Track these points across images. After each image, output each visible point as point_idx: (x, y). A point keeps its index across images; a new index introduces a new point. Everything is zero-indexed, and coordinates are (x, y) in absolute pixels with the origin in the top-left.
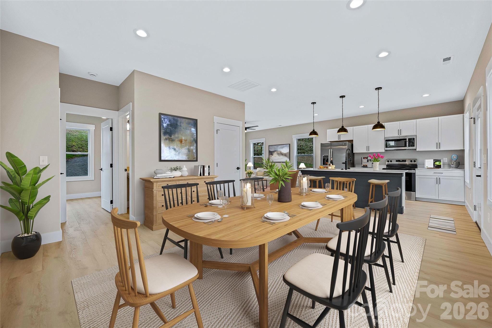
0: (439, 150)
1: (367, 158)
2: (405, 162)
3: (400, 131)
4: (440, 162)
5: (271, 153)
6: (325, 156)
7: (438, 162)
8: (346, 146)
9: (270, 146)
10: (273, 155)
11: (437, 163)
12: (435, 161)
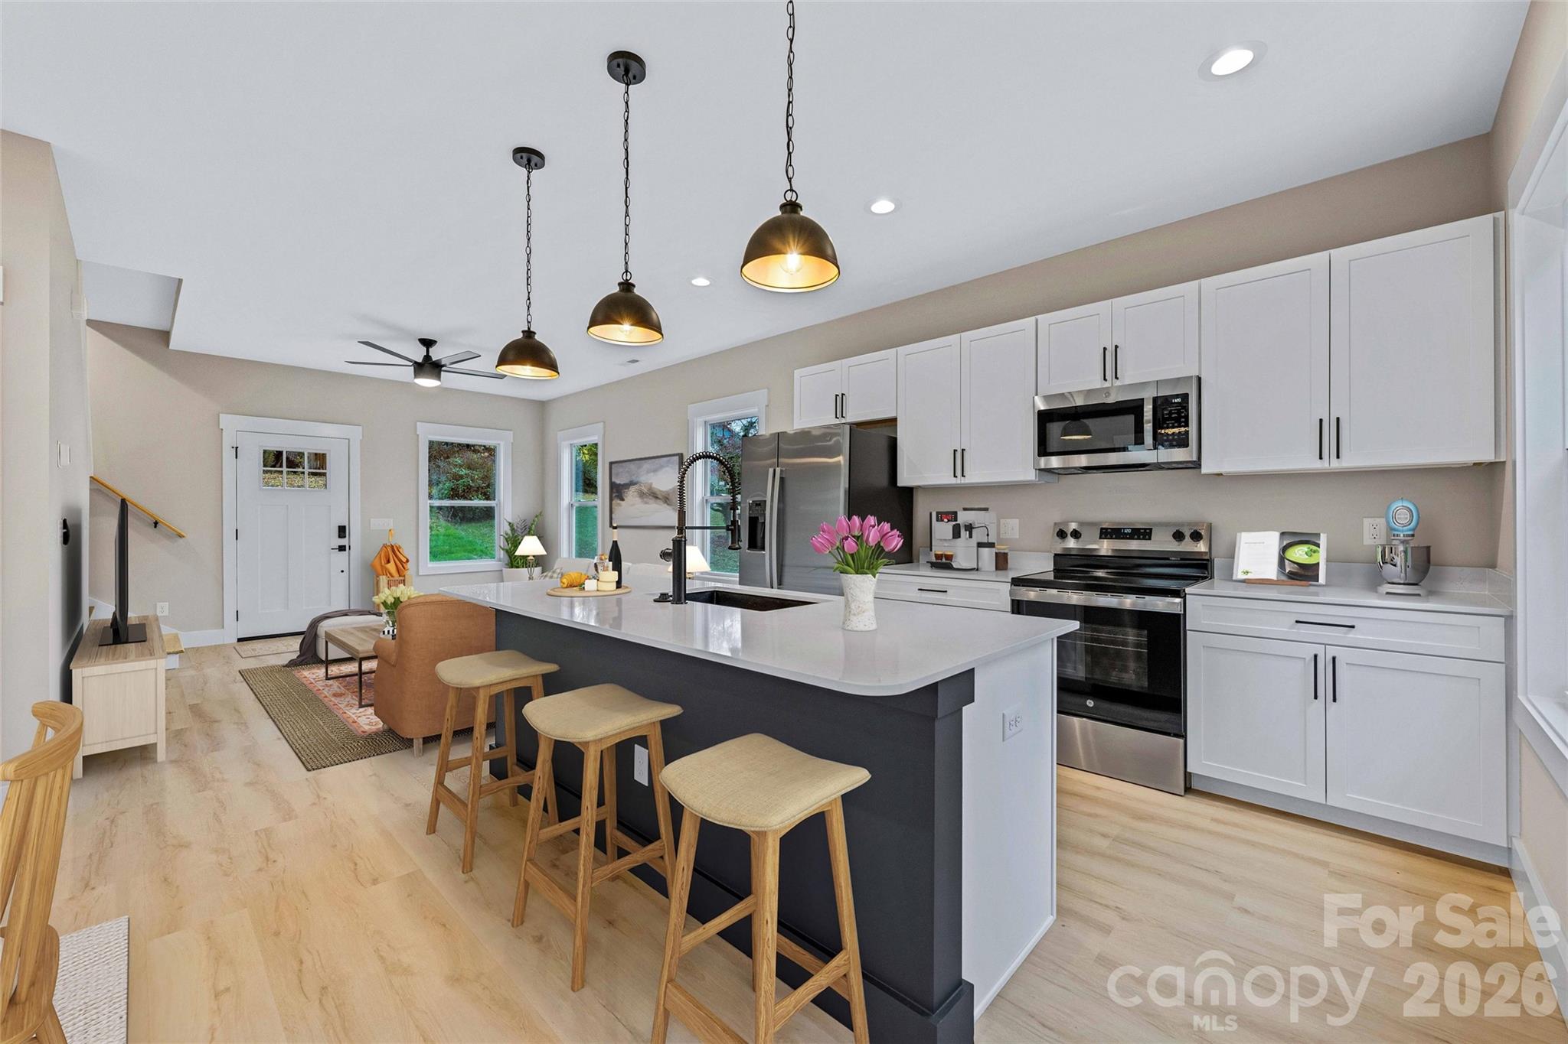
0: (1335, 464)
1: (954, 516)
2: (1144, 539)
3: (1111, 359)
4: (1315, 548)
5: (618, 491)
6: (757, 505)
7: (1305, 548)
8: (839, 455)
9: (616, 465)
10: (623, 500)
11: (1299, 554)
12: (1292, 539)
